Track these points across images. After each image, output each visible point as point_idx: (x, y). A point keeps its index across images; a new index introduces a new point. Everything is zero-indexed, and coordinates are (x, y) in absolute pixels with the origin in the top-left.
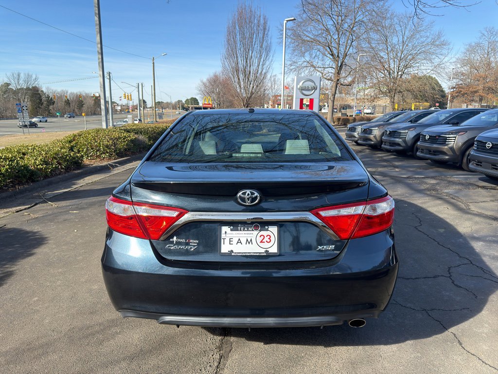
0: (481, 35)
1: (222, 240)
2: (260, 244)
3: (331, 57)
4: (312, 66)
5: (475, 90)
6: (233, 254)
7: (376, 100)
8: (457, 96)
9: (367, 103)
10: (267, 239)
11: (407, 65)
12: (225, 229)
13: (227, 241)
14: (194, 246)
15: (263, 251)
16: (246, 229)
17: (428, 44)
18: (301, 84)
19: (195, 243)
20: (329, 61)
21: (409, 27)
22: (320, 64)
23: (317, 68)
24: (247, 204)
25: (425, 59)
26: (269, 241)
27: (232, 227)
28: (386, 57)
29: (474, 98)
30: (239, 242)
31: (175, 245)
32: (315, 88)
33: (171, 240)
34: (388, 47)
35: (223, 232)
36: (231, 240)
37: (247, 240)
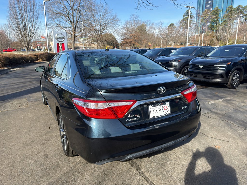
0: (131, 17)
1: (150, 112)
2: (164, 111)
3: (70, 22)
4: (60, 26)
5: (131, 41)
6: (155, 118)
7: (92, 45)
8: (125, 43)
9: (88, 46)
10: (166, 108)
11: (104, 29)
12: (150, 107)
13: (152, 112)
14: (139, 117)
15: (165, 113)
16: (158, 105)
17: (111, 20)
18: (56, 35)
19: (139, 116)
20: (68, 24)
21: (102, 11)
22: (64, 26)
23: (63, 28)
24: (161, 93)
25: (111, 26)
26: (167, 108)
27: (153, 105)
28: (94, 24)
29: (131, 44)
30: (156, 111)
31: (130, 119)
32: (64, 38)
33: (128, 117)
34: (95, 19)
35: (150, 108)
36: (153, 111)
37: (159, 110)
